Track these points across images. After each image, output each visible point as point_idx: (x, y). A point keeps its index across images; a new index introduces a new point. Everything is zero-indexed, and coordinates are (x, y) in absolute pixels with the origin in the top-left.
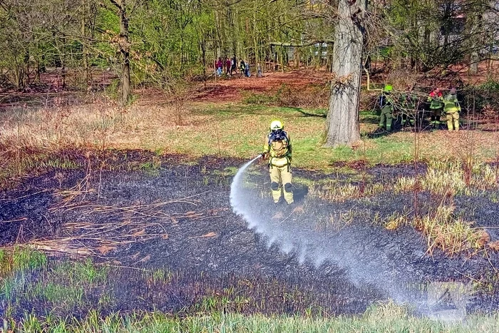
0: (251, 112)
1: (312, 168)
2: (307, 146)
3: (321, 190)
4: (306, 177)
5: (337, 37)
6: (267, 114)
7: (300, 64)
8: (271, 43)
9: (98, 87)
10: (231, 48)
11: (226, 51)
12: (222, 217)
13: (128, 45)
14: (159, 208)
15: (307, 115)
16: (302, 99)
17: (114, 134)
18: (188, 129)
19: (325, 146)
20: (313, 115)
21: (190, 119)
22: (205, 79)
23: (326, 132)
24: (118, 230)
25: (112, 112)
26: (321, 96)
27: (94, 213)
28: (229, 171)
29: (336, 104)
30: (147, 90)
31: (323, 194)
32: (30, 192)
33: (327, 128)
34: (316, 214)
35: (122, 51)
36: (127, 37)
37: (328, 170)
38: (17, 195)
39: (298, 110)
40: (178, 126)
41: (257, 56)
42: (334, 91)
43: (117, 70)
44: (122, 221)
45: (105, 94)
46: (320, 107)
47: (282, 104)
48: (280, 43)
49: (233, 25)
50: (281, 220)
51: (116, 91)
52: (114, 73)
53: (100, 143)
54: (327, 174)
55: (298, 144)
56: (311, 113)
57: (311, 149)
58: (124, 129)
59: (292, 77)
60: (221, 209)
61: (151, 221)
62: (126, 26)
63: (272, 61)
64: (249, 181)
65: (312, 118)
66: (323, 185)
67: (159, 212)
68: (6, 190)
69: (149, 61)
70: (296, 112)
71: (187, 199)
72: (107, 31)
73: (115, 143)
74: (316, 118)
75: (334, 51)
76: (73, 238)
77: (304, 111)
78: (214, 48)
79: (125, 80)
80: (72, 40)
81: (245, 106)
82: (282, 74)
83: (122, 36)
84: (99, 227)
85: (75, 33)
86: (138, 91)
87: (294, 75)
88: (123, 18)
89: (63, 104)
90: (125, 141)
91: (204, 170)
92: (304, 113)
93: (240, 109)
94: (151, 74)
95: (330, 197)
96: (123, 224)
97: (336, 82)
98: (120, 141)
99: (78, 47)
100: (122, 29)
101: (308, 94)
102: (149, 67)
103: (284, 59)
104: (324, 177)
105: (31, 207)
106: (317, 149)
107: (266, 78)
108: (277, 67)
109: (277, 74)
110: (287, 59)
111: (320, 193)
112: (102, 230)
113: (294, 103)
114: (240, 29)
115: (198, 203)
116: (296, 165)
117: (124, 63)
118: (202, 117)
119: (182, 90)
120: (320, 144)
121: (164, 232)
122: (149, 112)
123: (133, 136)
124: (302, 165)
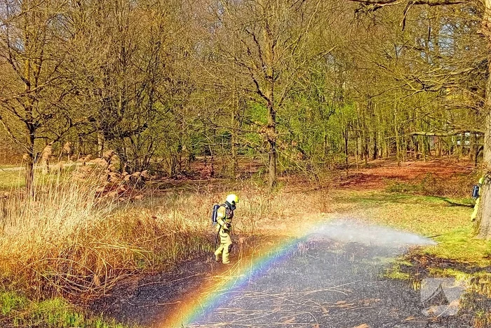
0: (395, 201)
1: (465, 260)
2: (458, 237)
3: (477, 284)
4: (459, 270)
5: (488, 127)
6: (411, 203)
7: (442, 153)
8: (414, 133)
9: (245, 176)
10: (372, 138)
11: (367, 139)
12: (374, 308)
13: (275, 135)
14: (309, 296)
15: (454, 205)
16: (448, 189)
17: (261, 220)
18: (332, 216)
19: (477, 237)
20: (460, 205)
21: (334, 206)
22: (347, 167)
23: (478, 223)
24: (268, 317)
25: (260, 199)
26: (468, 186)
27: (245, 299)
28: (378, 260)
29: (488, 194)
30: (296, 178)
31: (480, 288)
32: (183, 276)
34: (474, 309)
35: (269, 140)
36: (274, 128)
37: (483, 263)
38: (170, 278)
39: (443, 198)
40: (323, 214)
41: (397, 145)
43: (263, 159)
44: (273, 308)
45: (251, 181)
46: (468, 197)
47: (427, 193)
48: (423, 133)
49: (374, 115)
51: (262, 178)
52: (260, 162)
53: (249, 229)
54: (482, 266)
55: (448, 234)
56: (458, 202)
57: (463, 240)
58: (270, 216)
59: (434, 166)
60: (373, 299)
62: (274, 118)
63: (413, 150)
64: (400, 272)
65: (460, 207)
66: (478, 278)
67: (310, 300)
68: (161, 273)
69: (294, 150)
70: (442, 201)
72: (256, 122)
73: (263, 229)
74: (464, 208)
75: (485, 141)
76: (225, 324)
77: (450, 201)
78: (355, 138)
79: (271, 169)
80: (221, 131)
81: (388, 194)
82: (424, 163)
83: (269, 127)
84: (249, 313)
85: (227, 124)
86: (282, 178)
87: (436, 164)
88: (271, 110)
89: (213, 191)
90: (272, 228)
91: (352, 259)
92: (450, 203)
93: (383, 197)
94: (297, 162)
96: (273, 311)
97: (488, 172)
98: (267, 227)
99: (228, 137)
100: (270, 121)
101: (454, 183)
102: (294, 156)
103: (425, 148)
104: (479, 270)
105: (185, 290)
106: (469, 240)
107: (407, 166)
108: (418, 156)
109: (419, 163)
110: (429, 148)
111: (476, 287)
112: (252, 317)
113: (439, 193)
114: (381, 119)
115: (348, 292)
116: (448, 256)
117: (271, 152)
118: (345, 205)
119: (328, 179)
120: (471, 235)
121: (315, 322)
122: (294, 199)
123: (280, 223)
124: (454, 256)
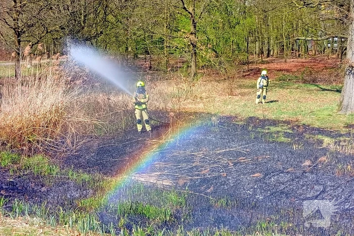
0: (282, 87)
1: (331, 129)
2: (326, 113)
3: (339, 145)
4: (326, 136)
5: (350, 33)
6: (294, 88)
7: (317, 53)
8: (297, 38)
9: (174, 69)
10: (266, 42)
11: (263, 43)
12: (265, 163)
13: (196, 39)
14: (219, 154)
15: (324, 90)
16: (320, 78)
17: (186, 101)
18: (237, 98)
19: (340, 113)
20: (328, 90)
21: (238, 91)
22: (248, 63)
23: (341, 102)
24: (190, 168)
25: (185, 86)
26: (335, 76)
27: (174, 156)
28: (269, 129)
29: (349, 82)
30: (210, 71)
31: (341, 148)
32: (129, 140)
33: (342, 99)
34: (336, 163)
35: (192, 44)
36: (195, 34)
37: (344, 131)
38: (121, 141)
39: (316, 85)
40: (230, 96)
41: (285, 47)
42: (348, 73)
43: (187, 57)
44: (193, 162)
45: (179, 73)
46: (334, 84)
47: (305, 82)
48: (304, 38)
49: (268, 25)
50: (309, 166)
51: (186, 71)
52: (185, 59)
53: (176, 107)
54: (343, 133)
55: (319, 111)
56: (327, 88)
57: (330, 115)
58: (192, 98)
59: (311, 62)
60: (264, 156)
61: (213, 163)
62: (195, 27)
63: (296, 51)
64: (284, 137)
65: (329, 92)
66: (340, 141)
67: (220, 157)
68: (114, 138)
69: (209, 51)
70: (316, 87)
71: (239, 149)
72: (182, 30)
73: (187, 107)
74: (331, 92)
75: (348, 44)
76: (160, 173)
77: (322, 87)
78: (254, 42)
79: (193, 64)
80: (156, 37)
81: (277, 82)
82: (304, 60)
83: (192, 34)
84: (177, 166)
85: (160, 32)
86: (201, 71)
87: (313, 61)
88: (193, 21)
89: (151, 80)
90: (193, 106)
91: (250, 128)
92: (322, 88)
93: (273, 85)
94: (211, 60)
95: (347, 151)
96: (194, 165)
97: (349, 66)
98: (190, 106)
99: (162, 41)
100: (192, 29)
101: (325, 74)
102: (210, 55)
103: (305, 50)
104: (341, 135)
105: (131, 150)
106: (334, 115)
107: (291, 62)
108: (299, 55)
109: (300, 60)
110: (307, 49)
111: (338, 148)
112: (179, 168)
113: (314, 81)
114: (273, 28)
115: (247, 151)
116: (319, 126)
117: (193, 52)
118: (246, 90)
119: (233, 71)
120: (336, 111)
121: (223, 172)
122: (209, 86)
123: (199, 103)
124: (323, 126)
